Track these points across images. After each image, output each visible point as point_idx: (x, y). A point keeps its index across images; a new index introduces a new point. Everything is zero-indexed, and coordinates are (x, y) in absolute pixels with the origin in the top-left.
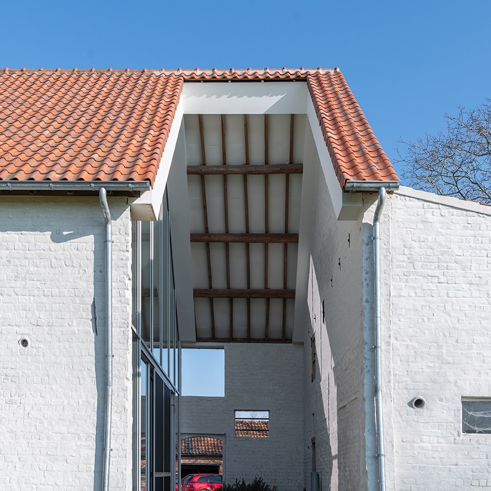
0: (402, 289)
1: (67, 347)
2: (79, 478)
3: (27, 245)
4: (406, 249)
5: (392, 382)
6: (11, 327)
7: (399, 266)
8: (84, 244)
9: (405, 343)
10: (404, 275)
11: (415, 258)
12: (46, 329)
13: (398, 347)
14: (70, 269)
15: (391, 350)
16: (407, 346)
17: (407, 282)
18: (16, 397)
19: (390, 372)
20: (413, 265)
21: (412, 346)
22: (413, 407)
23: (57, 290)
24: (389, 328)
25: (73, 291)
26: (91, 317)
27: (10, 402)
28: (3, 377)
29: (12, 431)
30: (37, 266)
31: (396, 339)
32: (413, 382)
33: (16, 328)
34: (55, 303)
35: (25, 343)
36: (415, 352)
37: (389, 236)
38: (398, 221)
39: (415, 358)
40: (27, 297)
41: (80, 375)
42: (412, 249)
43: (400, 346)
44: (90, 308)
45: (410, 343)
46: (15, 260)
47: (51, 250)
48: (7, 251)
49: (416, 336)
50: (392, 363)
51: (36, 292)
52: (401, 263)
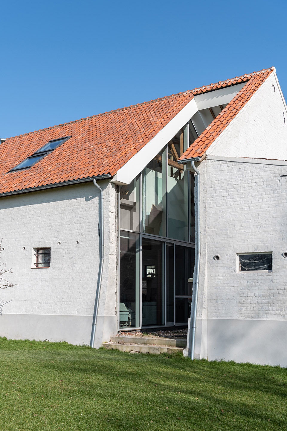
0: (210, 204)
1: (91, 243)
2: (91, 296)
3: (78, 203)
4: (212, 185)
5: (206, 248)
6: (73, 237)
7: (210, 194)
8: (96, 201)
9: (212, 230)
10: (212, 197)
11: (216, 189)
12: (84, 236)
13: (209, 232)
14: (91, 211)
15: (206, 234)
16: (213, 231)
17: (213, 201)
18: (75, 265)
19: (205, 244)
20: (216, 192)
21: (215, 230)
22: (215, 260)
23: (87, 220)
24: (205, 223)
25: (92, 220)
26: (98, 230)
27: (73, 266)
28: (71, 257)
29: (72, 278)
30: (81, 212)
31: (208, 228)
32: (215, 248)
33: (75, 237)
34: (87, 225)
35: (78, 242)
36: (216, 233)
37: (205, 180)
38: (209, 172)
39: (216, 236)
40: (78, 224)
41: (95, 254)
42: (215, 185)
43: (210, 231)
44: (98, 226)
45: (214, 229)
46: (75, 210)
47: (85, 205)
48: (73, 207)
49: (216, 226)
50: (206, 240)
51: (81, 222)
52: (210, 192)
